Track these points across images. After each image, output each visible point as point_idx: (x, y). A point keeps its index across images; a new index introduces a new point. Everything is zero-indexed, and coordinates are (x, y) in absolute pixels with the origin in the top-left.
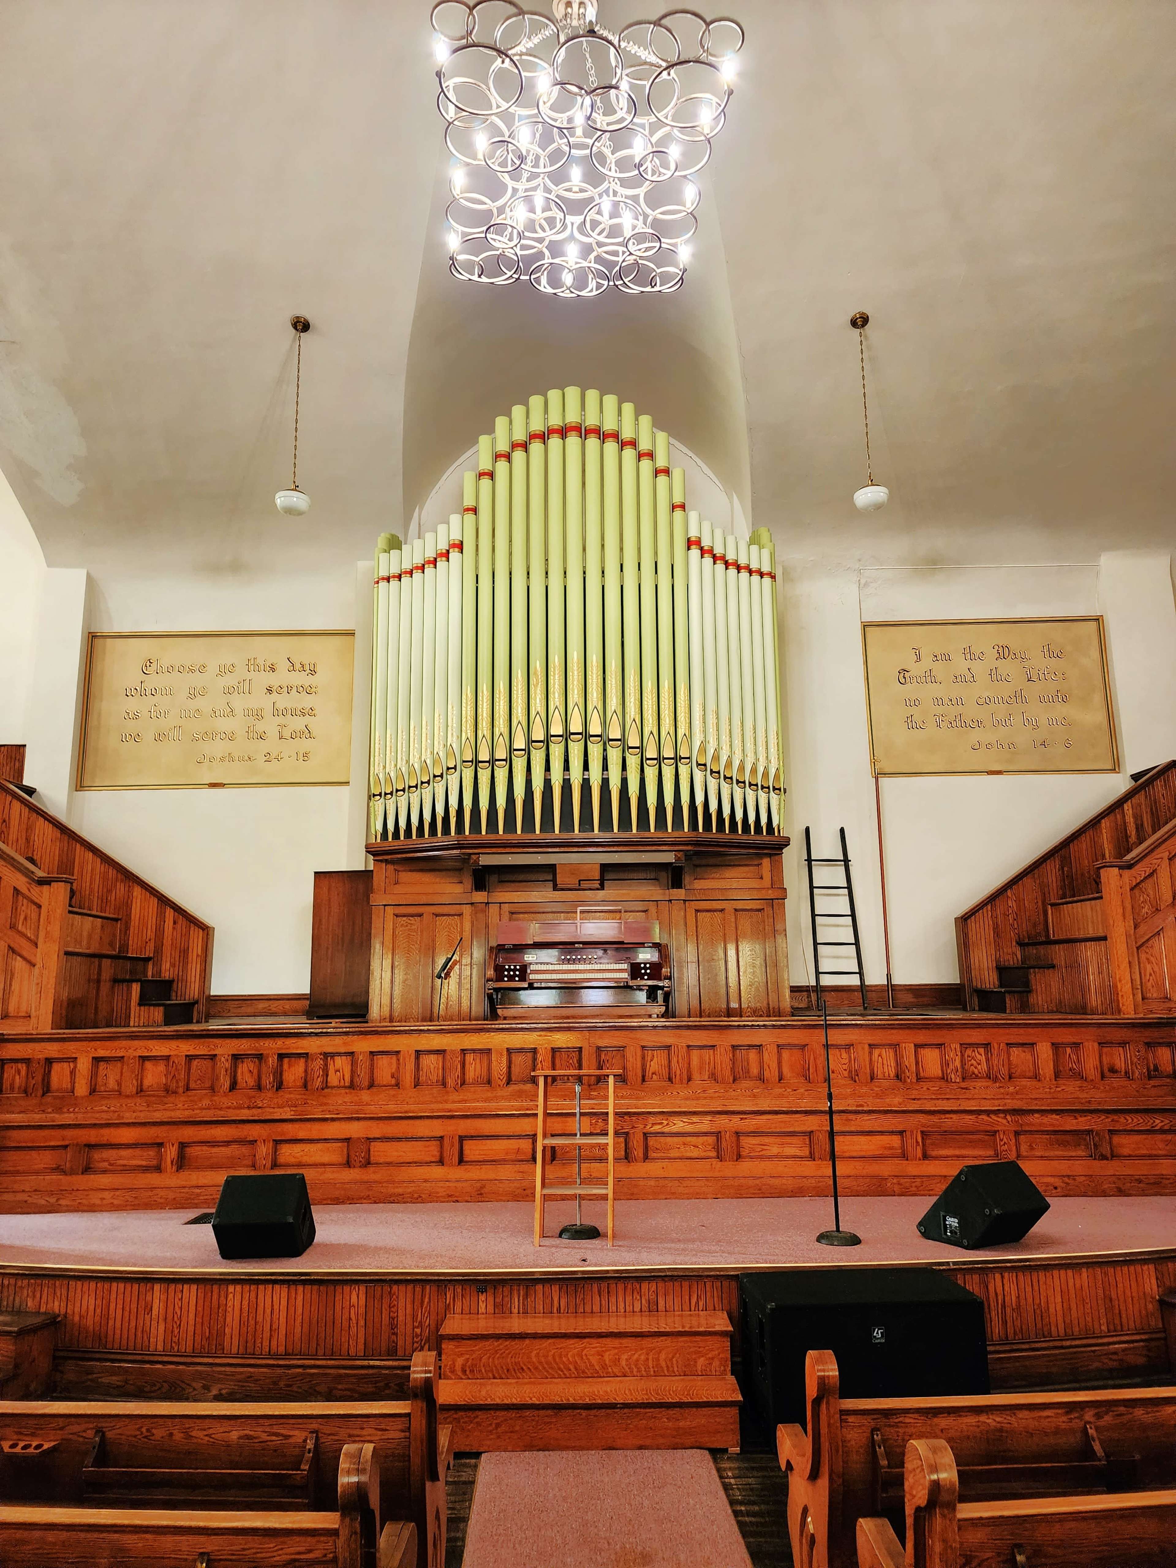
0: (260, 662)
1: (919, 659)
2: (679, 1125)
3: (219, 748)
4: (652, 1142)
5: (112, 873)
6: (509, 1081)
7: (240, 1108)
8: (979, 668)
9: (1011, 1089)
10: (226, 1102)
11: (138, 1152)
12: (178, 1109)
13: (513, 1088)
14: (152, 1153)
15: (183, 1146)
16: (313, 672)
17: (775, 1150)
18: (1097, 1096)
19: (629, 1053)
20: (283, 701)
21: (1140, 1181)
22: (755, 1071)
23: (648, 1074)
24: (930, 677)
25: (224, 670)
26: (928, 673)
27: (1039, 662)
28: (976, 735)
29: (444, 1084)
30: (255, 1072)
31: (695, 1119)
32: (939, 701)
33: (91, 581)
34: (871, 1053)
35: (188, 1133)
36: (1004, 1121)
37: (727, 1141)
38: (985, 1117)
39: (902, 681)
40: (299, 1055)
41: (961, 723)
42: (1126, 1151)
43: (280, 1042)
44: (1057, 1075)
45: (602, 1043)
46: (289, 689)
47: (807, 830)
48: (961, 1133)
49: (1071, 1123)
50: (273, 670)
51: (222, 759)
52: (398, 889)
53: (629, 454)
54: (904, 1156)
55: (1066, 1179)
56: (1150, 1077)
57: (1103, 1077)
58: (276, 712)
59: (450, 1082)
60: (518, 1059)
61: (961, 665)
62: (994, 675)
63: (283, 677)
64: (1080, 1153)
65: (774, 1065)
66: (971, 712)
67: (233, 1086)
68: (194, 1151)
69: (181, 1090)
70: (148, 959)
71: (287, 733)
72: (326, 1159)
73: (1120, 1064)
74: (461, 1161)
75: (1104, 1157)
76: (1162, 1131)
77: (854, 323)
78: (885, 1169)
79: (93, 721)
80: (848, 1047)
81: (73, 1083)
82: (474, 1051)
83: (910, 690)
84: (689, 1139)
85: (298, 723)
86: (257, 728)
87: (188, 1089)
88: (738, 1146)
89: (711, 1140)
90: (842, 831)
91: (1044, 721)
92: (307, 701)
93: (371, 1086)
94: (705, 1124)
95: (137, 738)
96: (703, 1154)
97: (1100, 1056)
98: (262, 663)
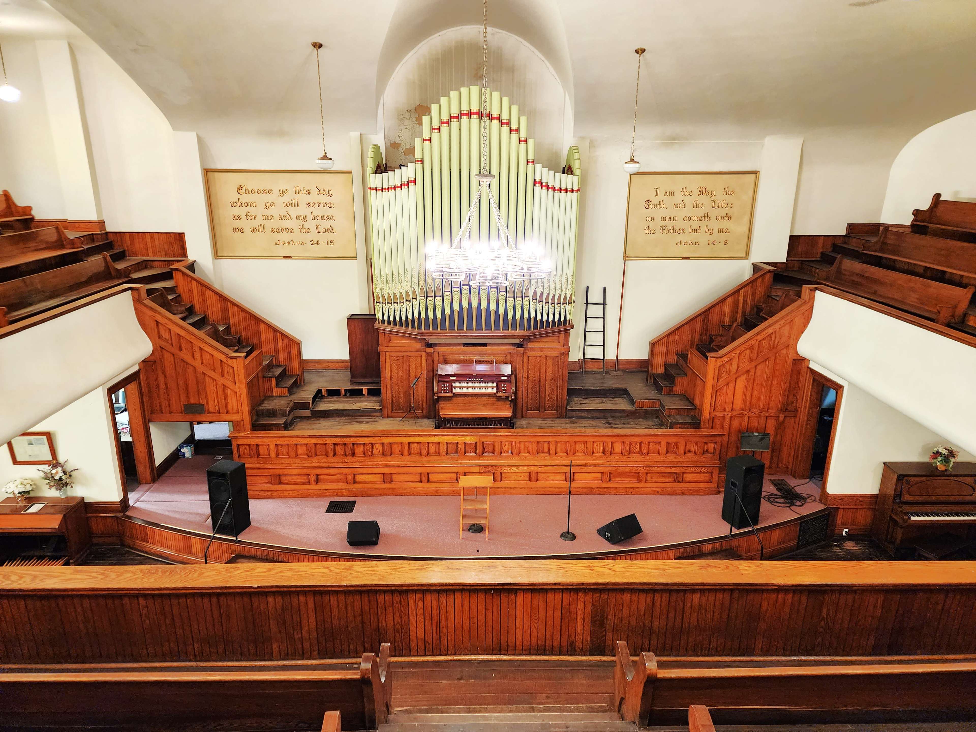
0: (301, 188)
1: (657, 195)
2: (515, 469)
3: (285, 237)
4: (503, 475)
6: (447, 453)
7: (339, 462)
8: (688, 200)
9: (648, 458)
10: (333, 460)
11: (299, 477)
12: (314, 462)
13: (448, 456)
14: (305, 477)
15: (317, 476)
16: (331, 195)
17: (552, 478)
18: (682, 459)
19: (495, 444)
20: (317, 212)
21: (691, 490)
22: (546, 450)
23: (503, 451)
24: (661, 204)
25: (282, 193)
26: (661, 203)
27: (720, 197)
28: (680, 237)
29: (421, 454)
30: (343, 449)
31: (521, 468)
32: (664, 219)
33: (199, 139)
34: (593, 445)
35: (318, 471)
37: (533, 476)
38: (635, 468)
39: (647, 207)
40: (361, 444)
41: (674, 231)
42: (688, 479)
43: (352, 439)
44: (667, 453)
45: (484, 440)
46: (319, 204)
47: (588, 288)
49: (668, 470)
50: (309, 193)
51: (289, 243)
52: (391, 344)
53: (505, 128)
54: (602, 480)
56: (703, 454)
57: (685, 453)
58: (313, 217)
59: (423, 454)
60: (450, 446)
61: (679, 198)
62: (695, 205)
63: (314, 198)
64: (670, 480)
65: (554, 448)
66: (679, 224)
67: (335, 454)
69: (314, 456)
70: (273, 356)
71: (321, 230)
72: (375, 480)
73: (693, 449)
74: (428, 481)
75: (679, 482)
76: (704, 473)
77: (637, 51)
78: (594, 485)
79: (216, 221)
80: (585, 442)
81: (269, 452)
83: (650, 212)
84: (518, 474)
85: (325, 224)
86: (304, 227)
87: (316, 455)
88: (537, 476)
89: (527, 474)
90: (605, 288)
91: (716, 230)
92: (329, 212)
93: (391, 455)
94: (525, 469)
95: (242, 230)
96: (523, 479)
97: (686, 446)
98: (302, 189)
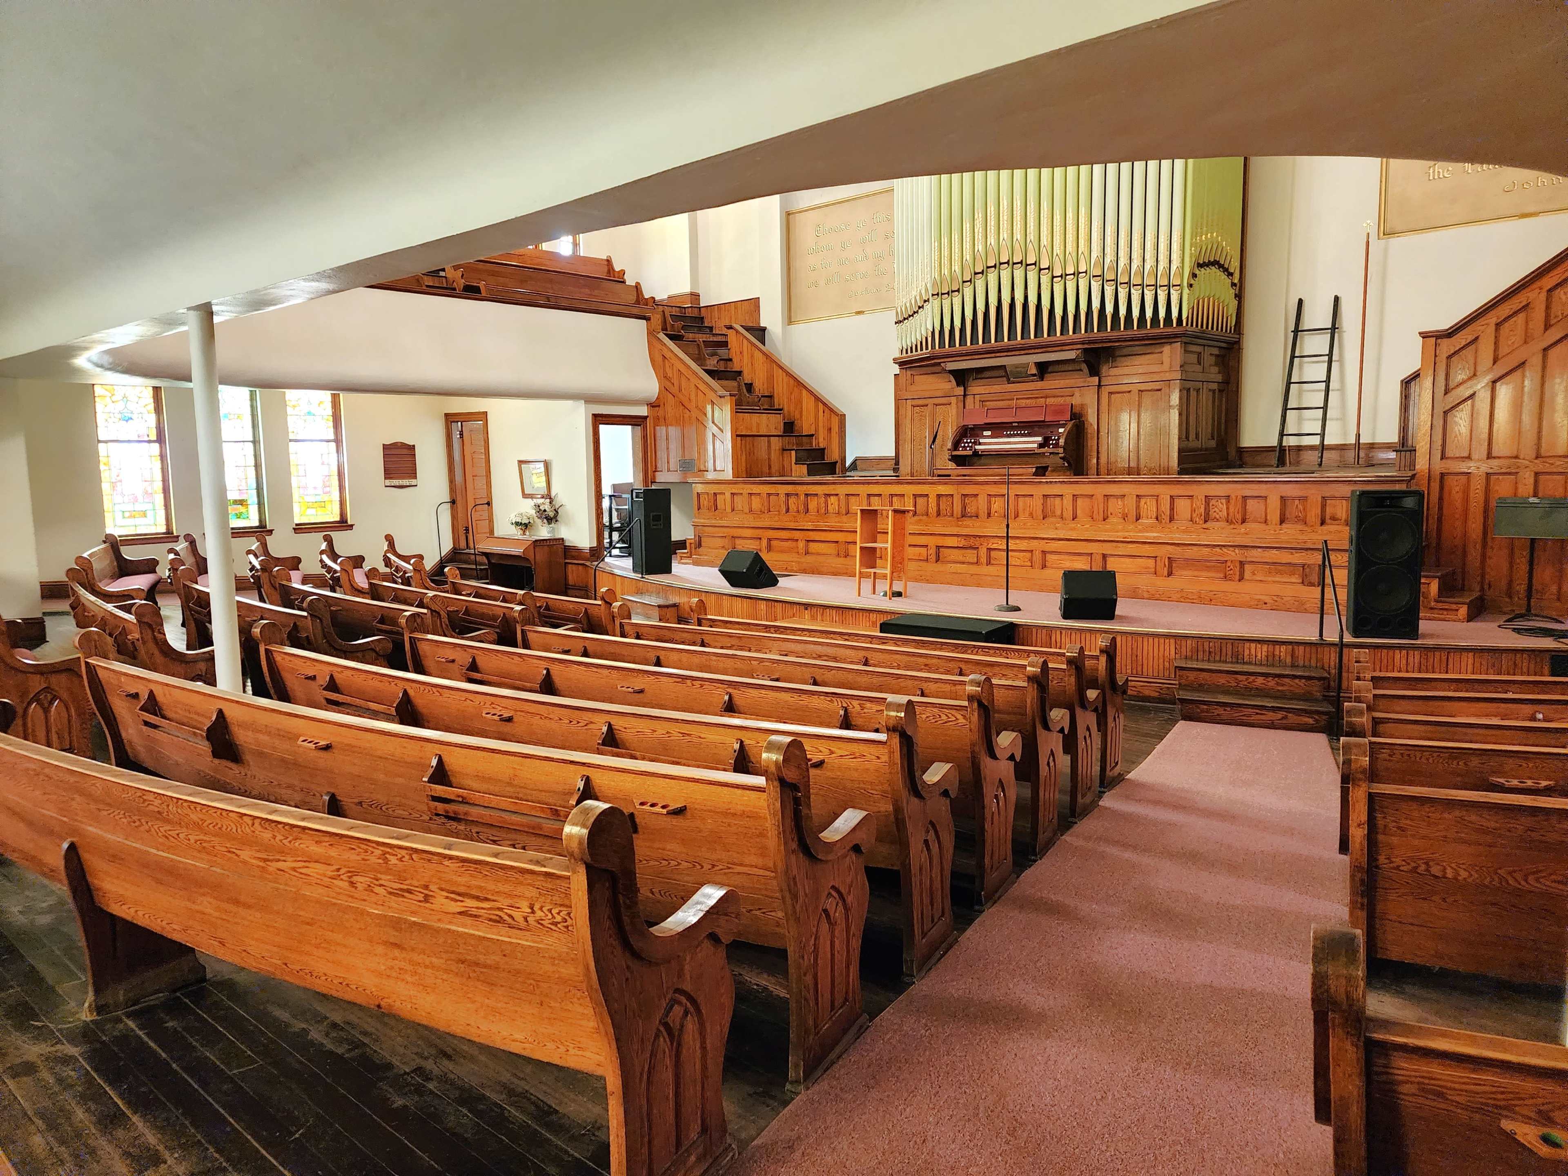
4: (992, 554)
5: (792, 381)
6: (915, 513)
7: (791, 521)
9: (1243, 530)
10: (785, 518)
13: (916, 518)
15: (769, 540)
19: (981, 499)
22: (1058, 513)
23: (993, 511)
30: (796, 503)
34: (1137, 499)
36: (1233, 554)
37: (1038, 556)
38: (1218, 550)
43: (805, 487)
44: (1282, 521)
47: (1300, 301)
48: (1199, 561)
49: (1288, 557)
50: (888, 220)
52: (913, 388)
54: (1155, 573)
55: (1275, 598)
57: (1323, 523)
64: (1294, 580)
65: (1071, 508)
67: (788, 511)
68: (774, 543)
69: (767, 511)
70: (812, 435)
72: (829, 552)
75: (1314, 583)
78: (1142, 582)
79: (793, 277)
80: (1125, 497)
82: (896, 495)
87: (769, 511)
90: (1337, 299)
93: (847, 513)
95: (816, 284)
96: (1023, 564)
